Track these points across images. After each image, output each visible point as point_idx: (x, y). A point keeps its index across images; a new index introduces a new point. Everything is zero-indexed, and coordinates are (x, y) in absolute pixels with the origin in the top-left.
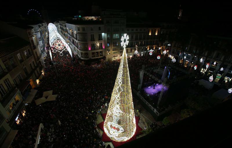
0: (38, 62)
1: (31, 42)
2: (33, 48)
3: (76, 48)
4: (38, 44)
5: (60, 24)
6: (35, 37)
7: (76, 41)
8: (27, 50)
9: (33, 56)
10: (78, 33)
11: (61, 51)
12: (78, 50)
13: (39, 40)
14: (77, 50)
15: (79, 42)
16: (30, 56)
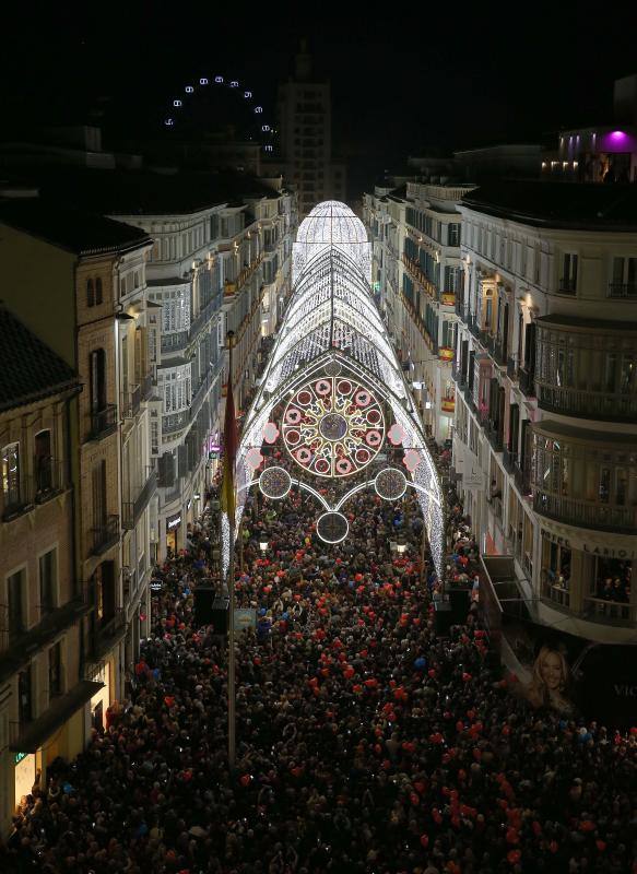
0: (89, 568)
1: (83, 367)
2: (85, 425)
3: (509, 480)
4: (144, 388)
5: (411, 217)
6: (132, 325)
7: (515, 408)
8: (32, 436)
9: (63, 498)
10: (554, 318)
11: (333, 488)
12: (527, 508)
13: (160, 358)
14: (516, 509)
15: (549, 416)
16: (38, 501)
